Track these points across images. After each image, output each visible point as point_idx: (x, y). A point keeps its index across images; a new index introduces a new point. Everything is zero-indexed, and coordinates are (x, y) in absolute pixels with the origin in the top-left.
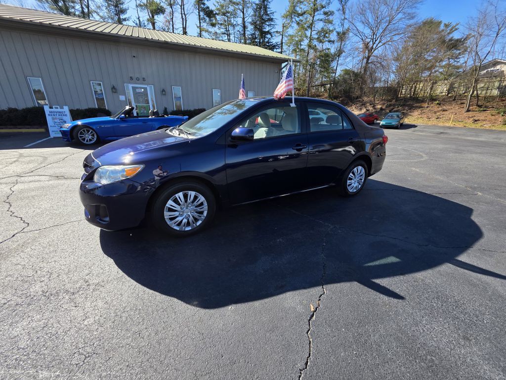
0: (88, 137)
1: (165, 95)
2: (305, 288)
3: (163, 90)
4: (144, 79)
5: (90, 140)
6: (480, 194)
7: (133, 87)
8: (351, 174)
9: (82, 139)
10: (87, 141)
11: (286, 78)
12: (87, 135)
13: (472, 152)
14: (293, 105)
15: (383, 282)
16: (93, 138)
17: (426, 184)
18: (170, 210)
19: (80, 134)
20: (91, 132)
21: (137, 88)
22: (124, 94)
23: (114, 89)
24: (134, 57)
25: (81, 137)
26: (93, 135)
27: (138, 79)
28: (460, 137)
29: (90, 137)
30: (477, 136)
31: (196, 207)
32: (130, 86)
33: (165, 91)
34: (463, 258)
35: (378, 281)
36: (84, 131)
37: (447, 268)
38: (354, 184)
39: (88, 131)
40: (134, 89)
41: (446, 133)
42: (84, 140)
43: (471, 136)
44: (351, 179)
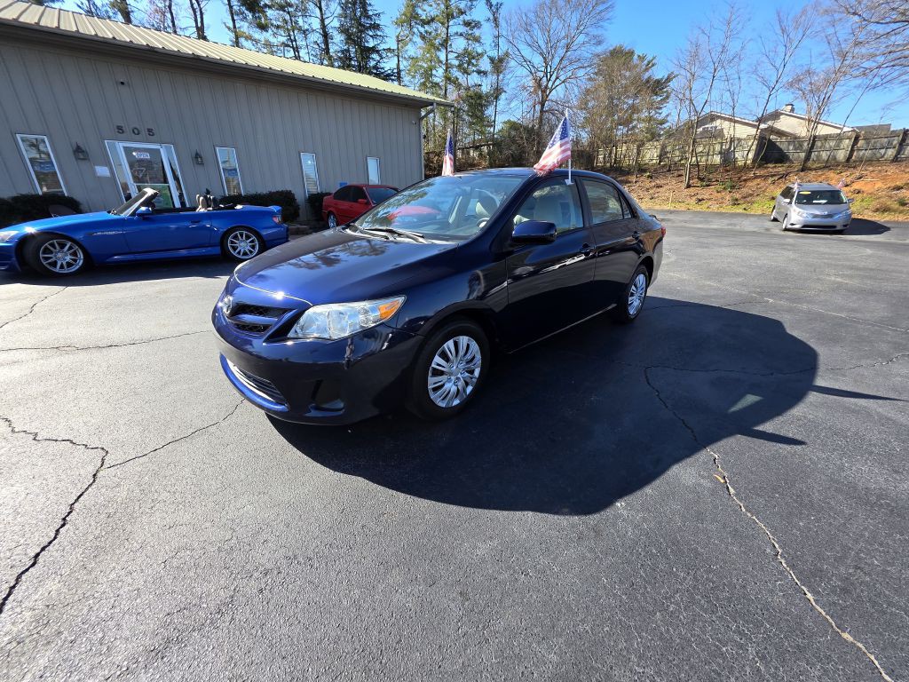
0: (63, 257)
1: (202, 164)
2: (688, 456)
3: (197, 156)
4: (150, 130)
5: (69, 265)
6: (771, 301)
7: (125, 148)
8: (633, 287)
9: (49, 264)
10: (62, 267)
11: (561, 139)
12: (60, 255)
13: (721, 246)
14: (569, 182)
15: (768, 427)
16: (75, 261)
17: (703, 293)
18: (437, 373)
19: (44, 253)
20: (70, 248)
21: (136, 150)
22: (107, 163)
23: (79, 152)
24: (122, 83)
25: (47, 259)
26: (75, 254)
27: (136, 132)
28: (687, 225)
29: (68, 258)
30: (708, 222)
31: (468, 363)
32: (120, 146)
33: (201, 158)
34: (819, 382)
35: (760, 428)
36: (53, 245)
37: (813, 397)
38: (635, 303)
39: (62, 246)
40: (128, 151)
41: (669, 220)
42: (54, 264)
43: (701, 222)
44: (632, 295)
